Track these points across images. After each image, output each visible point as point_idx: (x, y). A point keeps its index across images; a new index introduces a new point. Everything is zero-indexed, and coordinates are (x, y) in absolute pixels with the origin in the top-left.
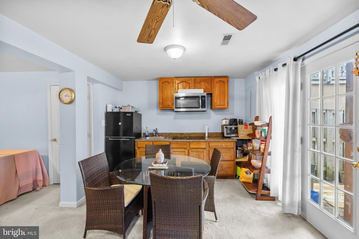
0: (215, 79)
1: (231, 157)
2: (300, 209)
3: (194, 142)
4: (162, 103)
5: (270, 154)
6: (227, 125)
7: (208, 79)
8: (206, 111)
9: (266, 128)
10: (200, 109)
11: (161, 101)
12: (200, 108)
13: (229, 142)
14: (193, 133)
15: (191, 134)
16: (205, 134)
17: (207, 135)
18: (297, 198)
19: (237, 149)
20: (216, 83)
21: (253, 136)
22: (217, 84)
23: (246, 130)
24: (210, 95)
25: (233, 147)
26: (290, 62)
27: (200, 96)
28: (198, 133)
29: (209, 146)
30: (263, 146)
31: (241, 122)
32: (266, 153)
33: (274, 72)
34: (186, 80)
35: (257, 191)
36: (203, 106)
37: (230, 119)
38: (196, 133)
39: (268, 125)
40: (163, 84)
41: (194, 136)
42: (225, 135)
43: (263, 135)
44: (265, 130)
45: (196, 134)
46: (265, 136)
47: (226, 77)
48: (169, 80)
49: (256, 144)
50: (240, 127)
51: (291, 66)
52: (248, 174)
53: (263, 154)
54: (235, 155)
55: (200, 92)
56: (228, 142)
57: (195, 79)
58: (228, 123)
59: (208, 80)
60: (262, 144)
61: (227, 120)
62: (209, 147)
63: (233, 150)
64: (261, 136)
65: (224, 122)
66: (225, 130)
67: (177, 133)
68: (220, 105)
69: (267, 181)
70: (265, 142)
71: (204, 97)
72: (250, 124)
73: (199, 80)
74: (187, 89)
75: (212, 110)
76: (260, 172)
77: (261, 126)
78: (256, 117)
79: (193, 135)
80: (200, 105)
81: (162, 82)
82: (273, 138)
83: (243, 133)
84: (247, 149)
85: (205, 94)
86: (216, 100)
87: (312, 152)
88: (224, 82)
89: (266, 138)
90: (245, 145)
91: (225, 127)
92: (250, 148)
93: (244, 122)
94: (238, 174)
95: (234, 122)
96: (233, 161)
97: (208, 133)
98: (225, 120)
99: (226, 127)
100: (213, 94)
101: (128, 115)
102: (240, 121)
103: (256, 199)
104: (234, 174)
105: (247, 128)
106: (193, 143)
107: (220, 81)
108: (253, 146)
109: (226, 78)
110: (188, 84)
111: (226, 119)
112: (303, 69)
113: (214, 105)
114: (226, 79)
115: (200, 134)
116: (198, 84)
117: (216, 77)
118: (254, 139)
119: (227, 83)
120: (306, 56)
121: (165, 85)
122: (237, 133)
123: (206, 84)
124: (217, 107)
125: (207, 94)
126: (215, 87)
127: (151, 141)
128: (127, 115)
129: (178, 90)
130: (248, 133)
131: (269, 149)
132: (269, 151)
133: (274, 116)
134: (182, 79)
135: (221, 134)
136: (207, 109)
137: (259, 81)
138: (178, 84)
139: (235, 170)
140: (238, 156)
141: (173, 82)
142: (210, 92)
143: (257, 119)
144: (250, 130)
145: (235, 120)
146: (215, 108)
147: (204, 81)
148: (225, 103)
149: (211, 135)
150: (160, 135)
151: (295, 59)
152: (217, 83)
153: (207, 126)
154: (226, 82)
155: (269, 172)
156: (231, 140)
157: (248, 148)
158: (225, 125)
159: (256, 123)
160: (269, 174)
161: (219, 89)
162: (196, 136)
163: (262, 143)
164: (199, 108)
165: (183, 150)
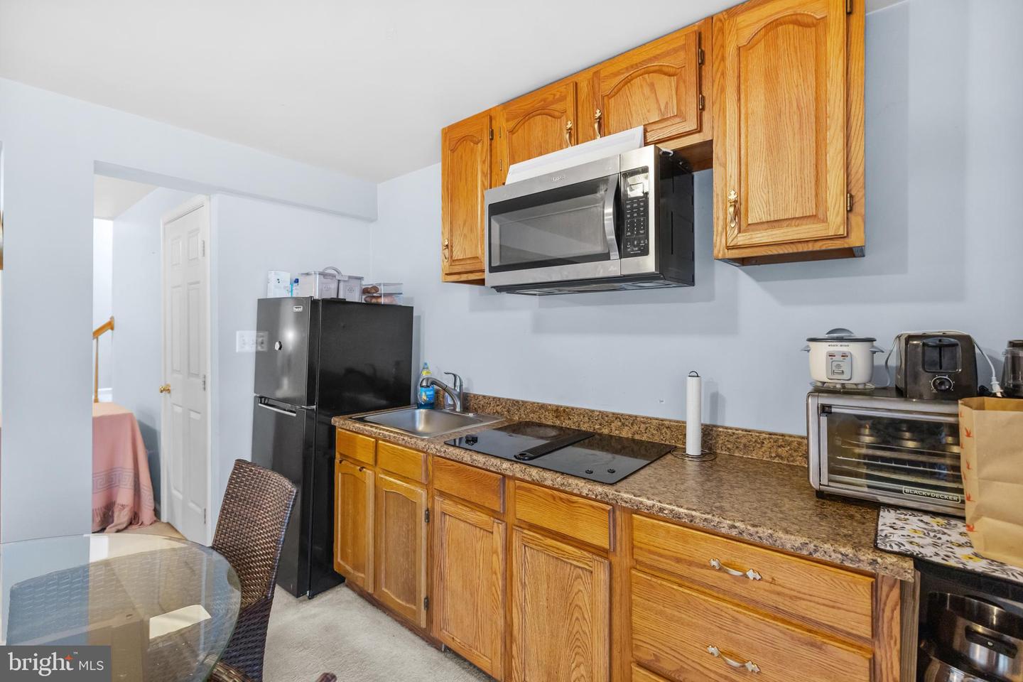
3: (533, 482)
4: (452, 253)
7: (681, 43)
11: (447, 243)
12: (615, 254)
14: (617, 417)
15: (610, 423)
17: (691, 446)
20: (741, 51)
28: (647, 421)
29: (632, 544)
38: (634, 420)
41: (626, 433)
45: (636, 427)
48: (478, 130)
57: (594, 76)
67: (543, 407)
68: (775, 224)
73: (618, 73)
75: (748, 273)
79: (619, 429)
80: (611, 234)
86: (743, 190)
97: (708, 433)
100: (716, 150)
101: (297, 310)
106: (529, 490)
110: (557, 122)
111: (839, 336)
115: (658, 429)
116: (612, 102)
121: (461, 158)
123: (661, 81)
134: (529, 103)
138: (511, 134)
141: (495, 131)
146: (728, 247)
147: (649, 66)
148: (819, 201)
162: (637, 437)
164: (605, 257)
165: (482, 518)
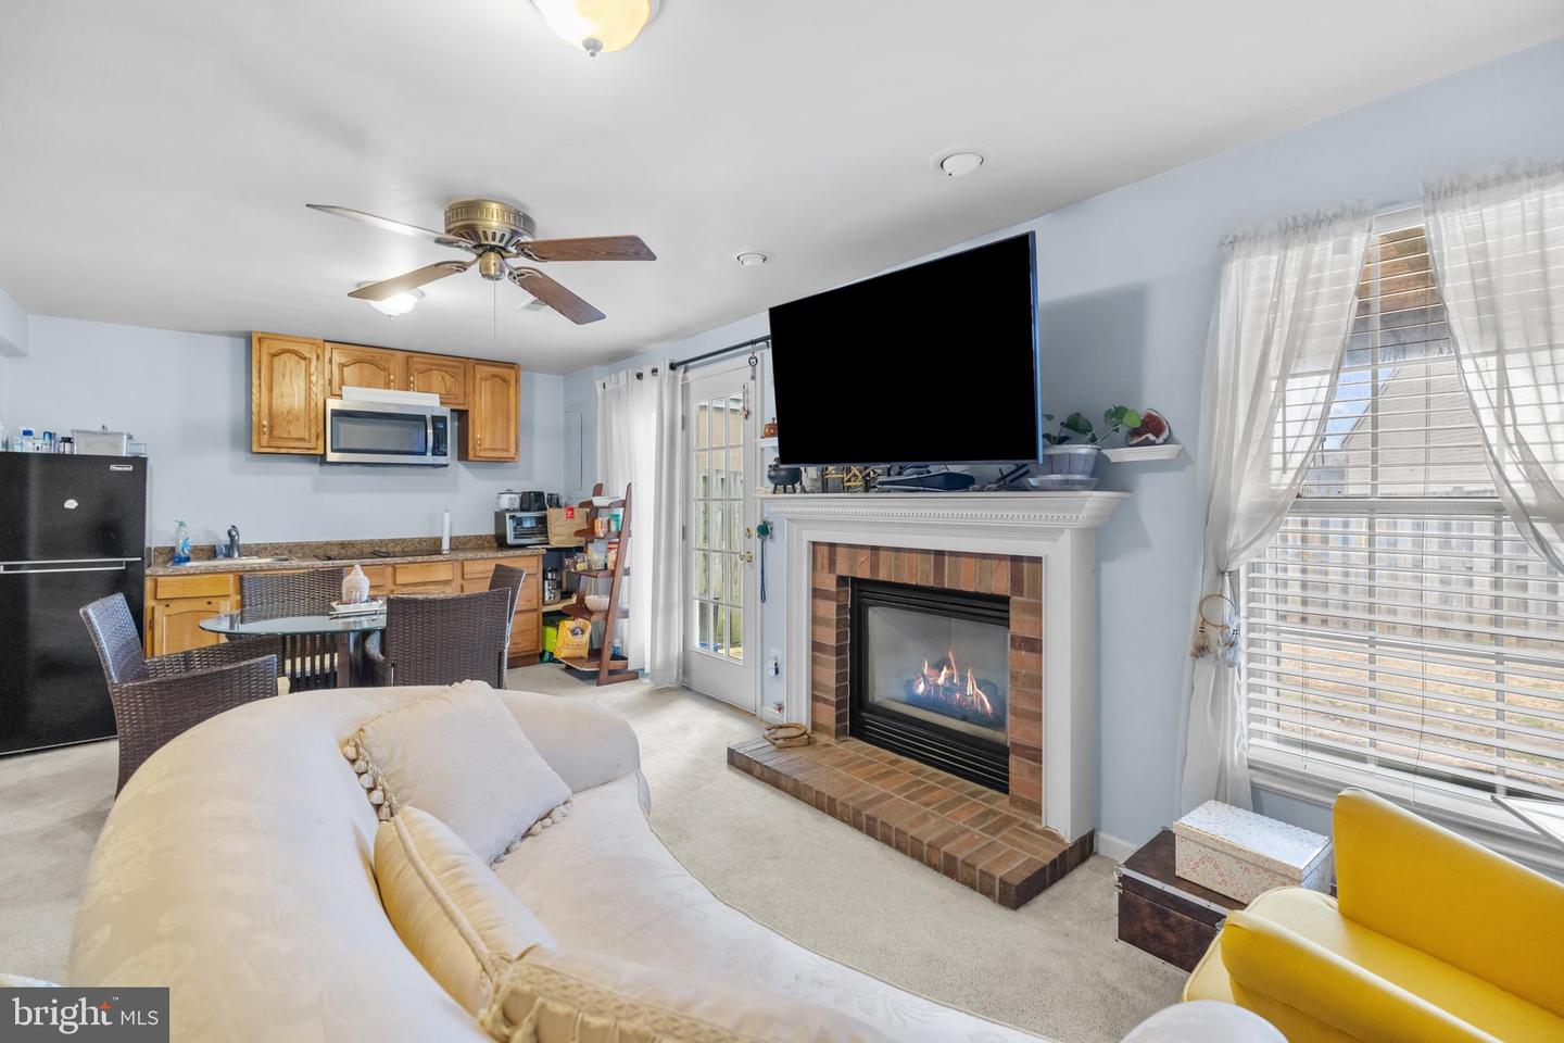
0: (477, 367)
1: (529, 601)
2: (681, 670)
3: (410, 563)
4: (271, 431)
5: (627, 572)
6: (514, 510)
7: (456, 364)
8: (446, 466)
9: (620, 511)
10: (429, 458)
11: (265, 423)
12: (429, 453)
13: (524, 556)
16: (439, 541)
17: (446, 545)
18: (676, 648)
19: (545, 578)
20: (481, 379)
21: (589, 533)
22: (483, 382)
23: (569, 521)
24: (462, 415)
25: (535, 571)
26: (664, 369)
27: (428, 417)
28: (412, 540)
29: (463, 574)
30: (612, 556)
31: (555, 502)
32: (619, 573)
33: (637, 381)
34: (374, 357)
35: (600, 666)
36: (438, 449)
37: (524, 493)
39: (624, 504)
40: (276, 359)
41: (396, 550)
42: (510, 540)
43: (613, 528)
44: (617, 516)
45: (405, 544)
46: (617, 529)
47: (511, 365)
48: (305, 350)
49: (596, 555)
50: (553, 514)
51: (666, 379)
52: (576, 634)
53: (613, 573)
54: (541, 595)
55: (426, 402)
56: (520, 556)
57: (408, 357)
58: (517, 505)
59: (458, 367)
60: (612, 551)
61: (516, 496)
62: (463, 578)
63: (535, 580)
64: (609, 531)
65: (506, 502)
66: (510, 525)
68: (493, 450)
69: (622, 642)
70: (616, 546)
71: (443, 419)
72: (582, 505)
73: (424, 363)
74: (379, 388)
75: (465, 465)
76: (606, 619)
77: (609, 507)
78: (597, 486)
80: (430, 444)
81: (272, 351)
82: (633, 534)
83: (562, 531)
84: (575, 569)
85: (445, 411)
86: (483, 434)
87: (701, 552)
88: (505, 381)
89: (619, 535)
90: (567, 562)
91: (508, 515)
92: (581, 567)
93: (562, 501)
94: (549, 648)
95: (535, 501)
96: (534, 610)
97: (451, 539)
98: (509, 496)
99: (512, 517)
100: (471, 415)
101: (120, 469)
102: (551, 499)
103: (598, 685)
104: (537, 649)
105: (572, 517)
106: (406, 567)
107: (494, 376)
108: (589, 561)
109: (513, 368)
110: (382, 373)
111: (510, 492)
112: (685, 387)
113: (475, 450)
114: (513, 371)
115: (419, 543)
116: (421, 376)
117: (480, 361)
118: (592, 542)
119: (516, 383)
120: (691, 364)
121: (285, 364)
122: (544, 532)
123: (448, 378)
124: (482, 454)
125: (452, 410)
126: (477, 392)
127: (230, 572)
128: (113, 467)
129: (340, 389)
130: (577, 529)
131: (626, 561)
132: (626, 566)
133: (636, 484)
134: (358, 352)
135: (494, 540)
136: (450, 458)
137: (604, 393)
138: (342, 366)
139: (541, 638)
140: (547, 599)
141: (321, 356)
142: (461, 408)
143: (598, 490)
144: (580, 522)
145: (539, 495)
146: (475, 456)
147: (441, 367)
148: (508, 444)
149: (459, 544)
150: (249, 551)
151: (673, 367)
152: (486, 380)
153: (447, 515)
154: (513, 383)
155: (626, 614)
156: (528, 552)
157: (578, 566)
158: (508, 510)
159: (598, 501)
160: (626, 620)
161: (489, 399)
162: (406, 549)
163: (610, 549)
164: (424, 454)
